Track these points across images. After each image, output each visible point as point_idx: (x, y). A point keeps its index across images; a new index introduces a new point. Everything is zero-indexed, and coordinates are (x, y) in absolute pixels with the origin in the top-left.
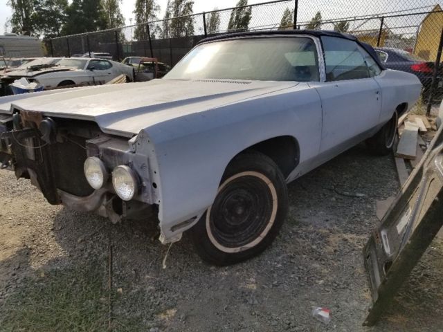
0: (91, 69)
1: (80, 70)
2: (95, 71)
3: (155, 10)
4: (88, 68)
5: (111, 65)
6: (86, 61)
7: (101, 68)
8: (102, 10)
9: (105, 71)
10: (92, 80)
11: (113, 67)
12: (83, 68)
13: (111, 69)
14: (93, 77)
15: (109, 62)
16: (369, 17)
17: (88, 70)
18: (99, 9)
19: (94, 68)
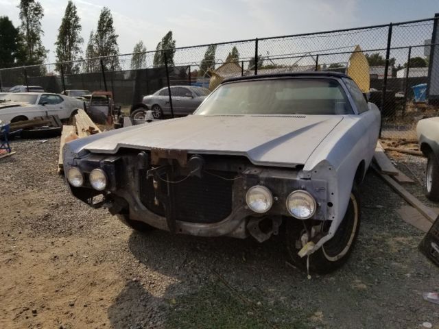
0: (43, 104)
1: (31, 106)
2: (46, 105)
3: (79, 42)
4: (39, 103)
5: (62, 100)
6: (37, 96)
7: (52, 102)
8: (20, 42)
9: (57, 105)
10: (45, 114)
11: (65, 101)
12: (34, 103)
13: (63, 103)
14: (46, 112)
15: (60, 97)
16: (302, 55)
17: (40, 105)
18: (17, 41)
19: (46, 103)
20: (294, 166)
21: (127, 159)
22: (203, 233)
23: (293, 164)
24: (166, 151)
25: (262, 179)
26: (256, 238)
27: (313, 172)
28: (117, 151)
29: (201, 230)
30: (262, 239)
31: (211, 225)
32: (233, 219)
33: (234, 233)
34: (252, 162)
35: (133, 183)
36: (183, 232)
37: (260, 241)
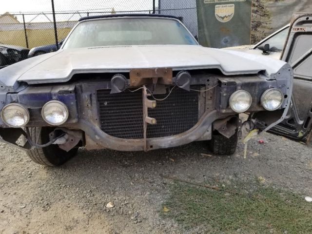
20: (257, 72)
21: (81, 87)
22: (175, 144)
23: (256, 71)
24: (152, 70)
25: (238, 85)
26: (225, 135)
27: (278, 74)
28: (70, 78)
29: (172, 142)
30: (229, 135)
31: (180, 135)
32: (204, 124)
33: (202, 137)
34: (224, 73)
35: (90, 112)
36: (154, 148)
37: (228, 137)
